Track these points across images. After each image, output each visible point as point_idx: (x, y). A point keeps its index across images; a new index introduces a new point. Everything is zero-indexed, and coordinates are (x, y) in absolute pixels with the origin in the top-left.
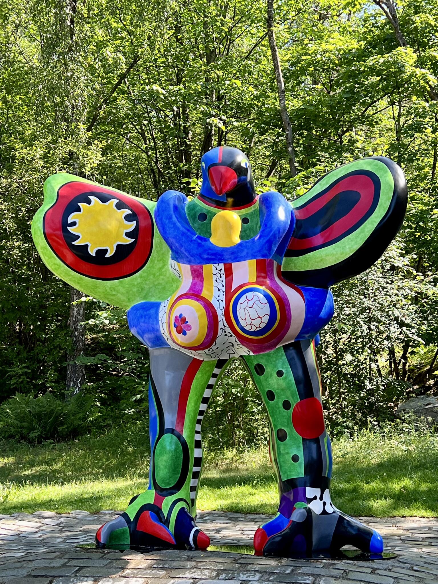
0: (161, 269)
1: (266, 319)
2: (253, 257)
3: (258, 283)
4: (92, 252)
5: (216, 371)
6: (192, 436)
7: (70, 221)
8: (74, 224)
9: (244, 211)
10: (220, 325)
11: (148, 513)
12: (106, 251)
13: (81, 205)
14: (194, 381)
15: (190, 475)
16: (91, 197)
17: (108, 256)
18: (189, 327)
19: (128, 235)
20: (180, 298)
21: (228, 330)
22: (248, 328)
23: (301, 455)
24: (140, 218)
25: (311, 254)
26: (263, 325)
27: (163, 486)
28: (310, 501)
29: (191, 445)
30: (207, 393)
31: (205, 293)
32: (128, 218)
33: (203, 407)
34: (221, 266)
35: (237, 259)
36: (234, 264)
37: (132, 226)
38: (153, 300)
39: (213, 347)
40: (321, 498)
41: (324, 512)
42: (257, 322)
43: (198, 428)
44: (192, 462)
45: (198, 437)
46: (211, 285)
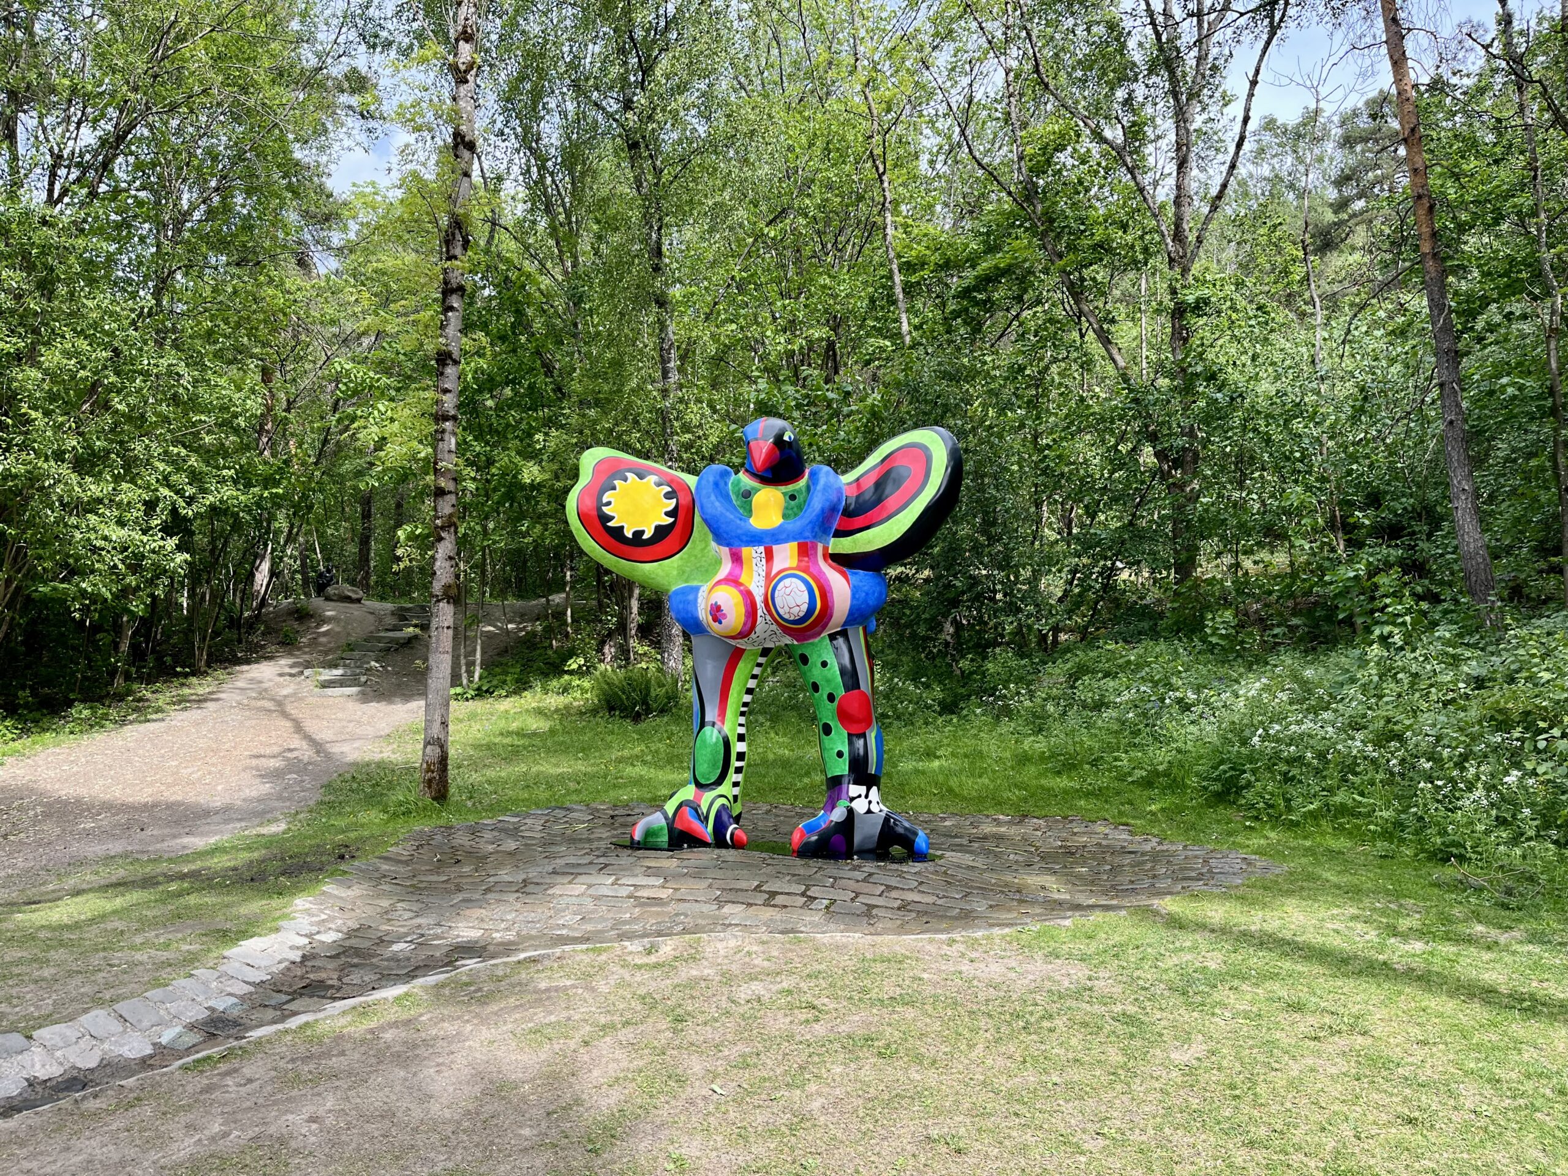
0: (703, 550)
1: (805, 607)
2: (794, 539)
3: (798, 568)
4: (629, 534)
5: (761, 660)
6: (733, 730)
7: (605, 500)
8: (609, 504)
9: (790, 488)
10: (760, 613)
11: (687, 810)
12: (643, 532)
13: (617, 483)
14: (737, 671)
15: (732, 770)
16: (629, 475)
17: (645, 537)
18: (725, 616)
19: (668, 514)
20: (719, 583)
21: (768, 617)
22: (786, 616)
23: (846, 750)
24: (680, 495)
25: (858, 535)
26: (802, 614)
27: (703, 781)
28: (852, 799)
29: (733, 739)
30: (752, 683)
31: (744, 579)
32: (668, 496)
33: (747, 698)
34: (761, 549)
35: (778, 542)
36: (775, 547)
37: (672, 503)
38: (695, 583)
39: (753, 635)
40: (867, 797)
41: (869, 811)
42: (796, 610)
43: (742, 720)
44: (734, 756)
45: (742, 730)
46: (751, 568)
